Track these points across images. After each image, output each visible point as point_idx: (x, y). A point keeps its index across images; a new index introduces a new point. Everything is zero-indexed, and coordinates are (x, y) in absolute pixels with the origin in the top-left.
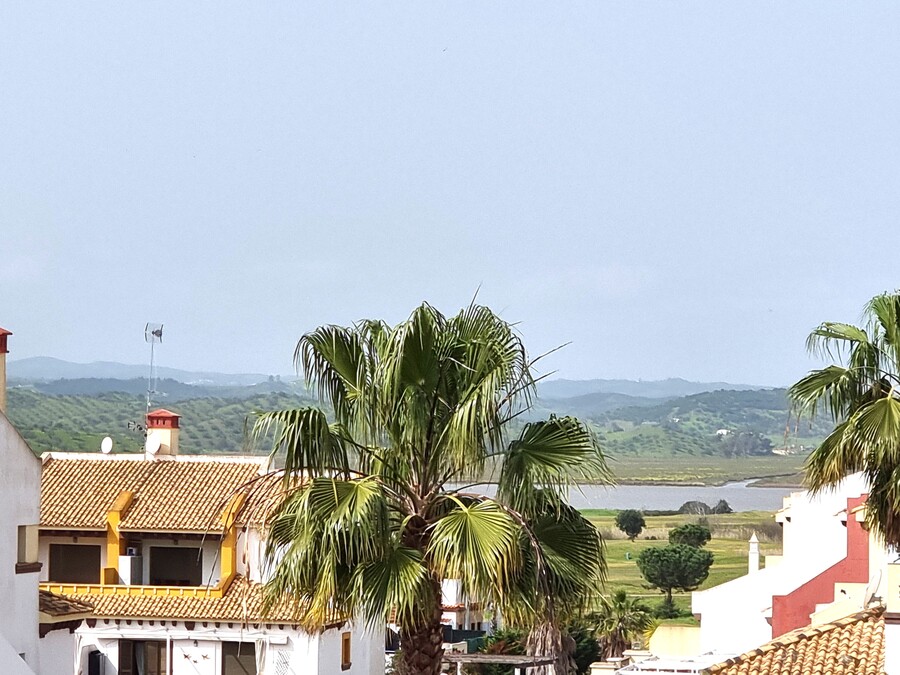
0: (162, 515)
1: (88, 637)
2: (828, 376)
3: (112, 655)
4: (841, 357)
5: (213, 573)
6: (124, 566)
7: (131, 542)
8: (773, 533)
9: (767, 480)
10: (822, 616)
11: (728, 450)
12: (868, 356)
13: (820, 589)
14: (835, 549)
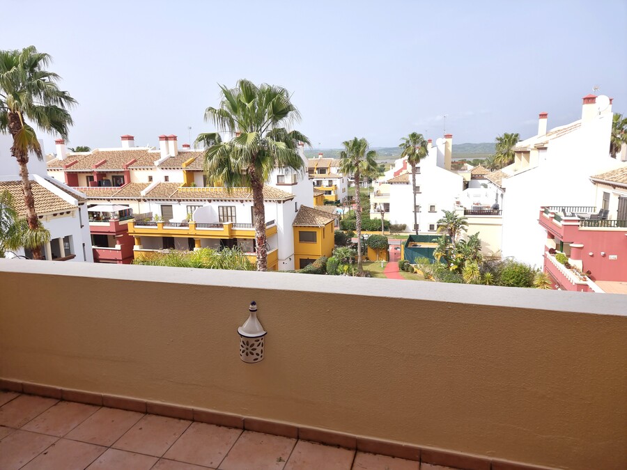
0: (321, 165)
1: (313, 180)
2: (403, 144)
3: (316, 182)
4: (404, 142)
5: (327, 172)
6: (317, 172)
7: (317, 169)
8: (393, 165)
9: (392, 159)
10: (401, 174)
11: (386, 155)
12: (408, 142)
13: (401, 171)
14: (402, 166)
